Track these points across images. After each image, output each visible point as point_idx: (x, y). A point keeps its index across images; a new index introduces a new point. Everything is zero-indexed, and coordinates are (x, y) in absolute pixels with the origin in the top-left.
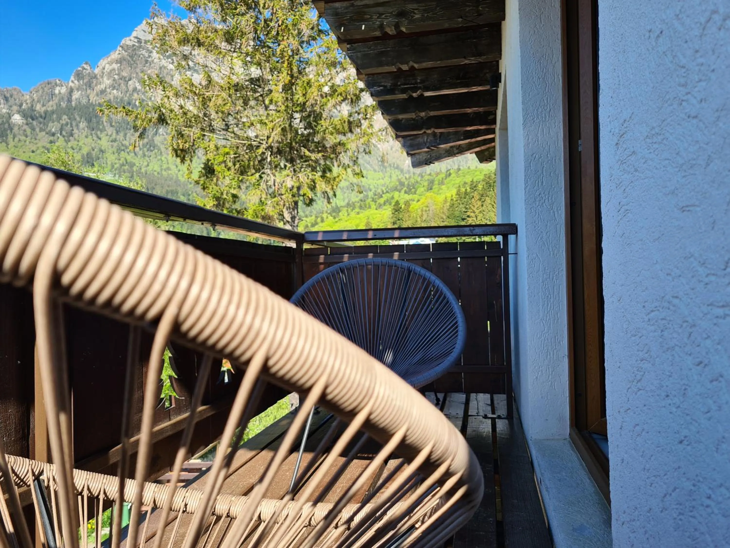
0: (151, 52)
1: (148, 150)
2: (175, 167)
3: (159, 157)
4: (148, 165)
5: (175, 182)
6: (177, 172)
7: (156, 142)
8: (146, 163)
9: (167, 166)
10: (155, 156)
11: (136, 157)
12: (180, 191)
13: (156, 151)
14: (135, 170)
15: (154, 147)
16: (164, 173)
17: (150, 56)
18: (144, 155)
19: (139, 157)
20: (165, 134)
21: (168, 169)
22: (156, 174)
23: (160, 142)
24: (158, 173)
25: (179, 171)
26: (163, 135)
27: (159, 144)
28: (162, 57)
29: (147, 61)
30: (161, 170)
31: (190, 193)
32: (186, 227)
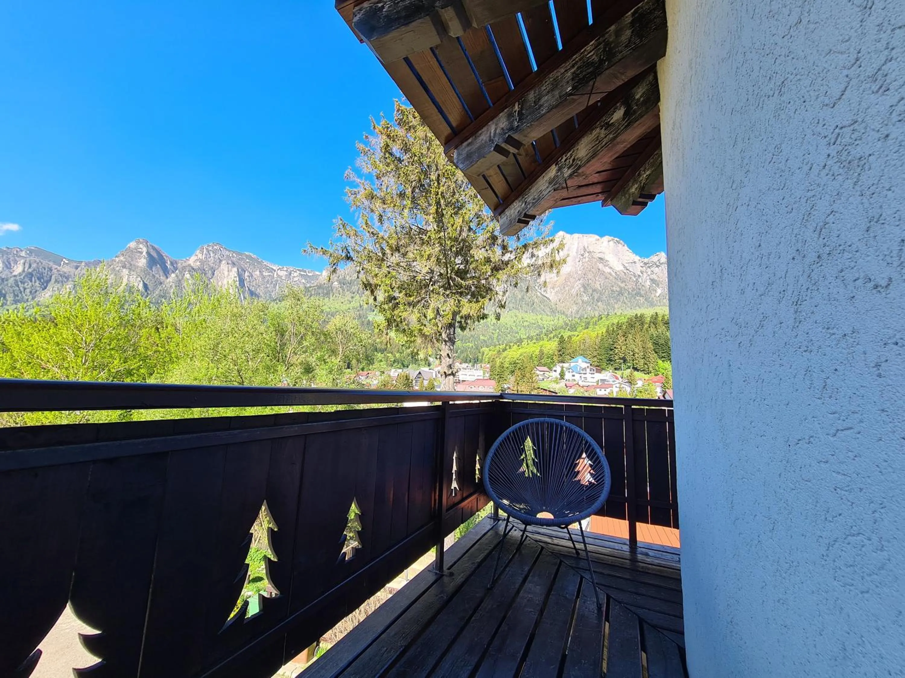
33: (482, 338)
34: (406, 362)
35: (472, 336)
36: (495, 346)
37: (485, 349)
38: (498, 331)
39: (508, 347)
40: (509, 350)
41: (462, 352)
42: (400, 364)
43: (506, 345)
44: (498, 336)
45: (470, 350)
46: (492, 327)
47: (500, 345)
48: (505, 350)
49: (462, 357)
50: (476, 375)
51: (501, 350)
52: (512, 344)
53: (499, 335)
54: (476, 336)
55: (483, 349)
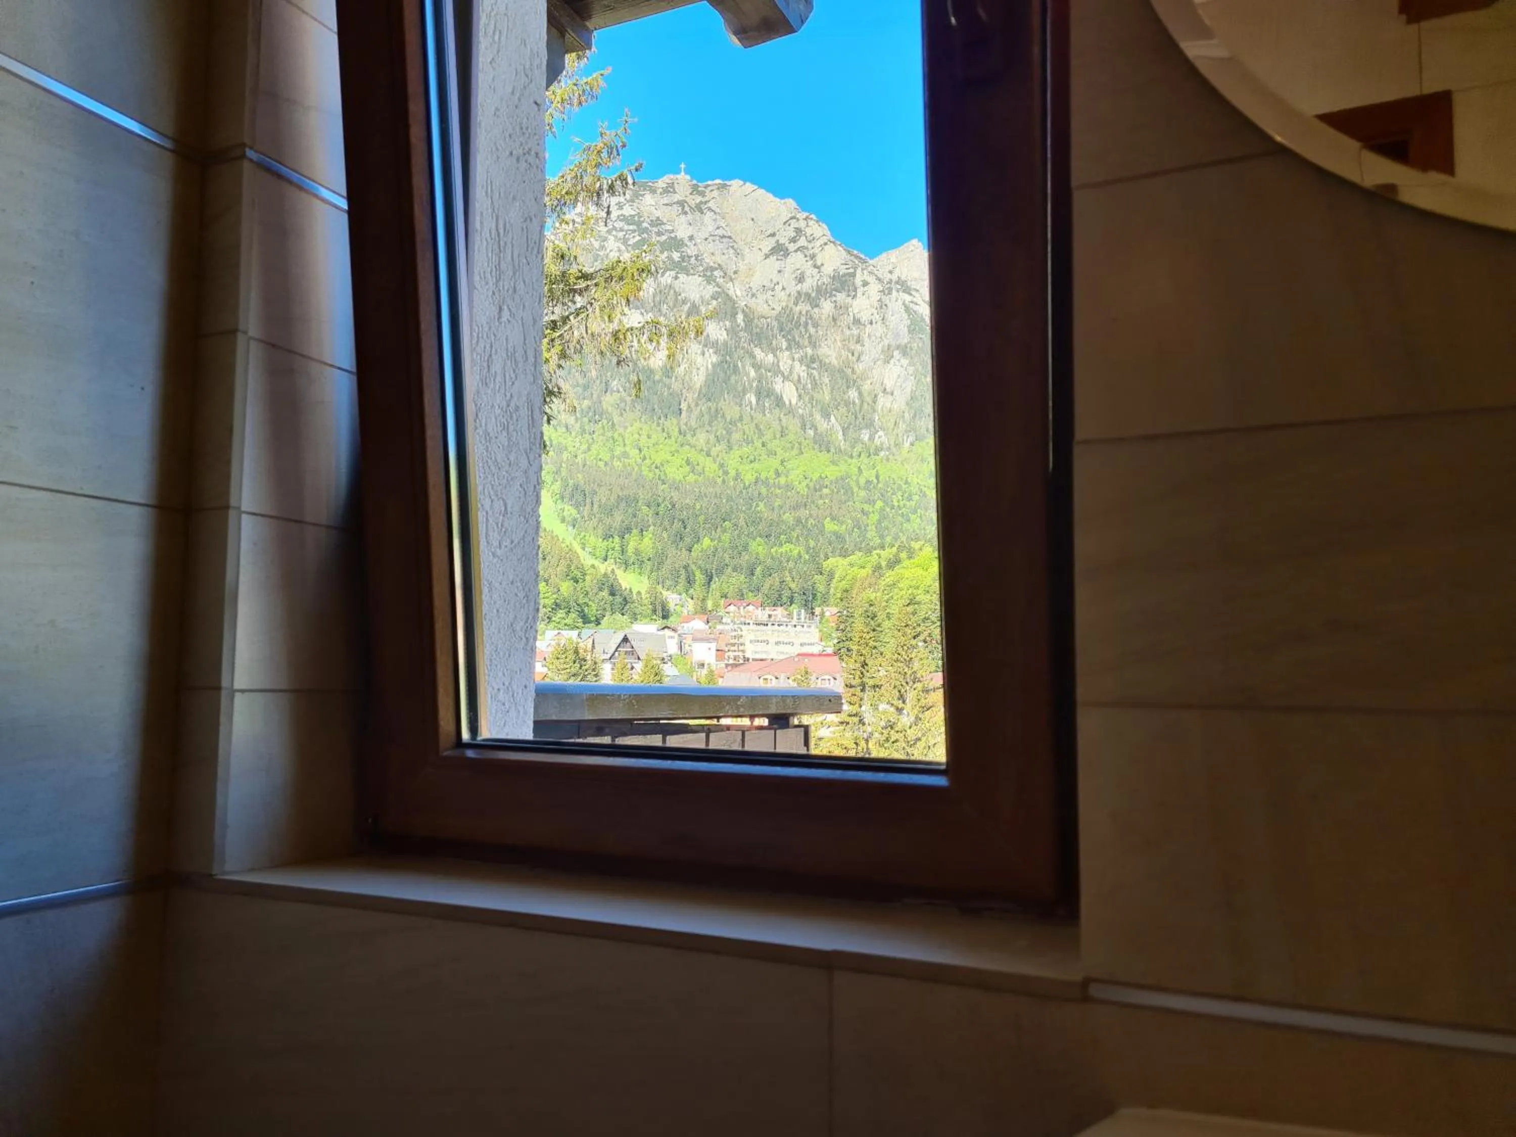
0: (605, 239)
1: (590, 421)
2: (637, 451)
3: (610, 434)
4: (589, 449)
5: (635, 480)
6: (639, 461)
7: (605, 406)
8: (584, 447)
9: (623, 450)
10: (601, 431)
11: (567, 435)
12: (642, 497)
13: (605, 422)
14: (565, 459)
15: (601, 415)
16: (617, 463)
17: (602, 247)
18: (583, 431)
19: (574, 434)
20: (621, 389)
21: (625, 455)
22: (601, 464)
23: (612, 406)
24: (606, 464)
25: (644, 459)
26: (618, 392)
27: (610, 409)
28: (623, 248)
29: (598, 255)
30: (613, 457)
31: (660, 500)
32: (649, 568)
33: (830, 526)
34: (594, 606)
35: (798, 521)
36: (869, 551)
37: (835, 563)
38: (879, 504)
39: (903, 555)
40: (906, 563)
41: (768, 573)
42: (573, 615)
43: (901, 548)
44: (879, 522)
45: (791, 564)
46: (863, 493)
47: (883, 547)
48: (894, 563)
49: (765, 589)
50: (797, 642)
51: (884, 564)
52: (916, 545)
53: (883, 517)
54: (811, 521)
55: (832, 561)
